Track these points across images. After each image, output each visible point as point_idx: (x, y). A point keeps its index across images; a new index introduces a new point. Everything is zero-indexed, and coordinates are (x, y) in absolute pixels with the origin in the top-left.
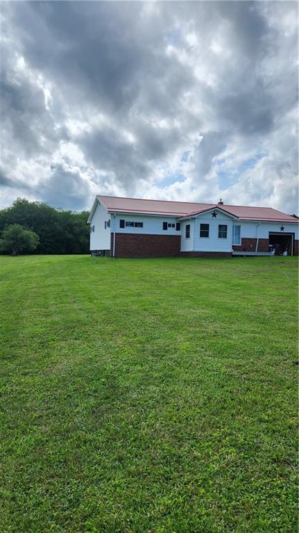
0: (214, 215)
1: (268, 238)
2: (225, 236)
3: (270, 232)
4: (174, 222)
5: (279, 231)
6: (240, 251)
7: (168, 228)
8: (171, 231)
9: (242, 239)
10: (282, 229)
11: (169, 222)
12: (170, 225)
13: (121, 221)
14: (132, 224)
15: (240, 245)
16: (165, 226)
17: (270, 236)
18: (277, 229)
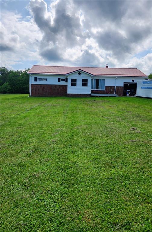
0: (80, 74)
1: (123, 86)
2: (87, 85)
3: (124, 83)
4: (64, 78)
5: (131, 81)
6: (104, 93)
7: (61, 81)
8: (63, 83)
9: (106, 86)
10: (133, 80)
11: (61, 78)
12: (62, 80)
13: (35, 78)
14: (41, 79)
15: (105, 90)
16: (59, 80)
17: (124, 84)
18: (129, 81)
